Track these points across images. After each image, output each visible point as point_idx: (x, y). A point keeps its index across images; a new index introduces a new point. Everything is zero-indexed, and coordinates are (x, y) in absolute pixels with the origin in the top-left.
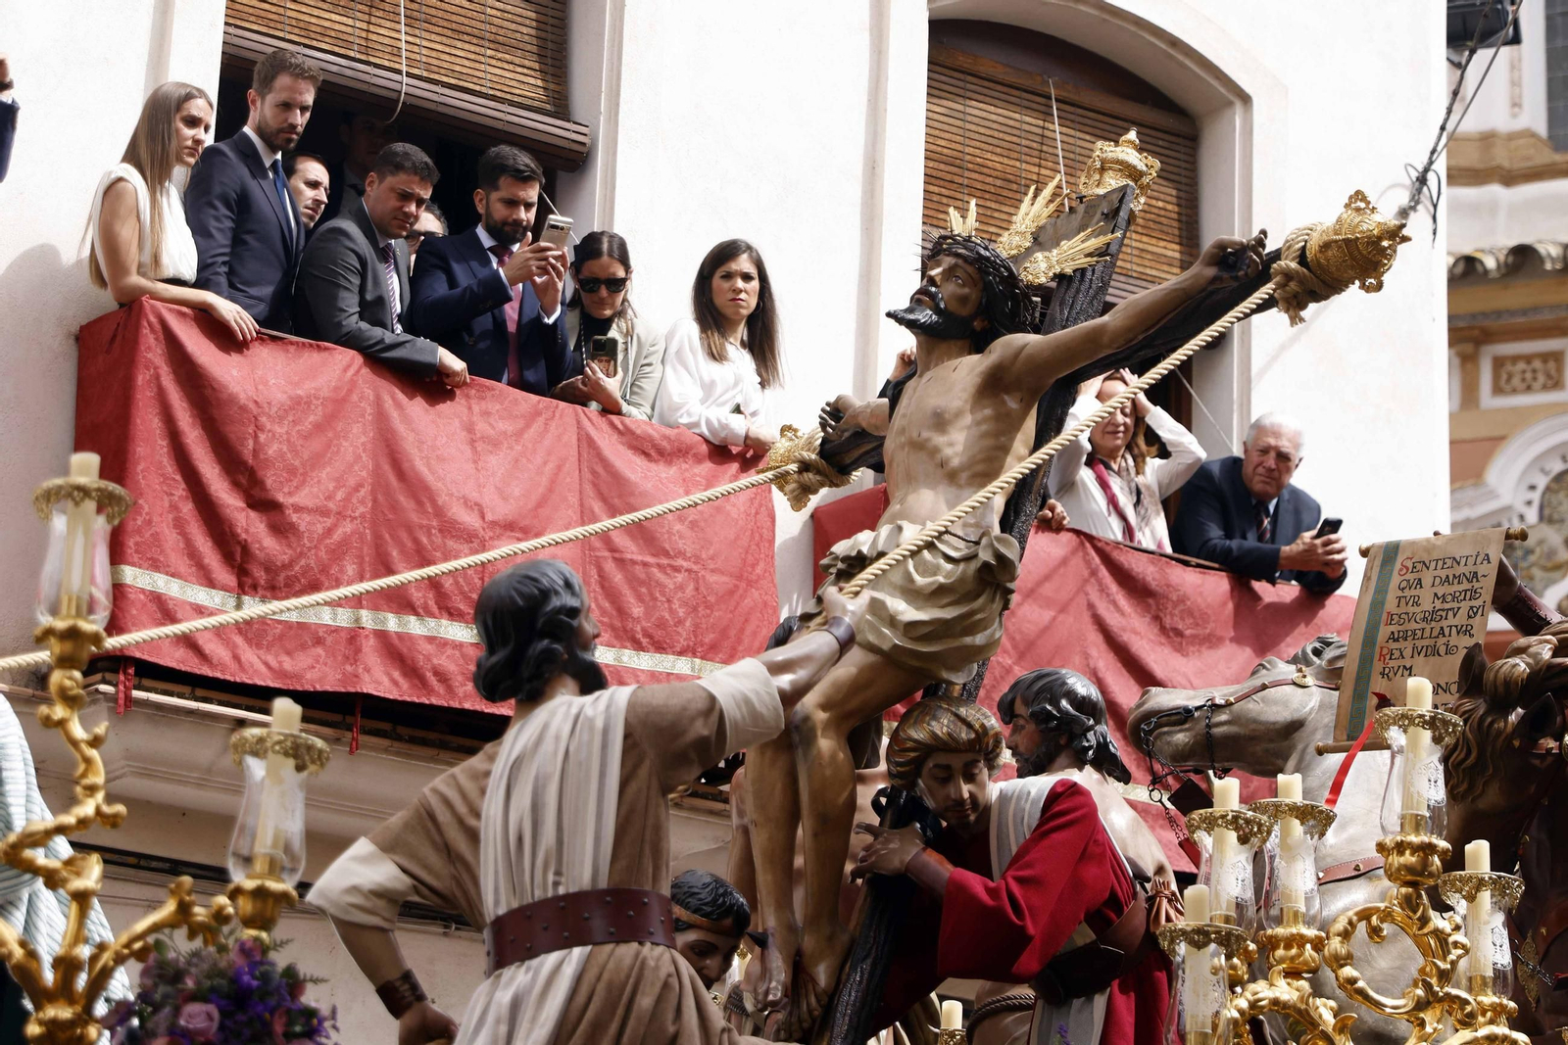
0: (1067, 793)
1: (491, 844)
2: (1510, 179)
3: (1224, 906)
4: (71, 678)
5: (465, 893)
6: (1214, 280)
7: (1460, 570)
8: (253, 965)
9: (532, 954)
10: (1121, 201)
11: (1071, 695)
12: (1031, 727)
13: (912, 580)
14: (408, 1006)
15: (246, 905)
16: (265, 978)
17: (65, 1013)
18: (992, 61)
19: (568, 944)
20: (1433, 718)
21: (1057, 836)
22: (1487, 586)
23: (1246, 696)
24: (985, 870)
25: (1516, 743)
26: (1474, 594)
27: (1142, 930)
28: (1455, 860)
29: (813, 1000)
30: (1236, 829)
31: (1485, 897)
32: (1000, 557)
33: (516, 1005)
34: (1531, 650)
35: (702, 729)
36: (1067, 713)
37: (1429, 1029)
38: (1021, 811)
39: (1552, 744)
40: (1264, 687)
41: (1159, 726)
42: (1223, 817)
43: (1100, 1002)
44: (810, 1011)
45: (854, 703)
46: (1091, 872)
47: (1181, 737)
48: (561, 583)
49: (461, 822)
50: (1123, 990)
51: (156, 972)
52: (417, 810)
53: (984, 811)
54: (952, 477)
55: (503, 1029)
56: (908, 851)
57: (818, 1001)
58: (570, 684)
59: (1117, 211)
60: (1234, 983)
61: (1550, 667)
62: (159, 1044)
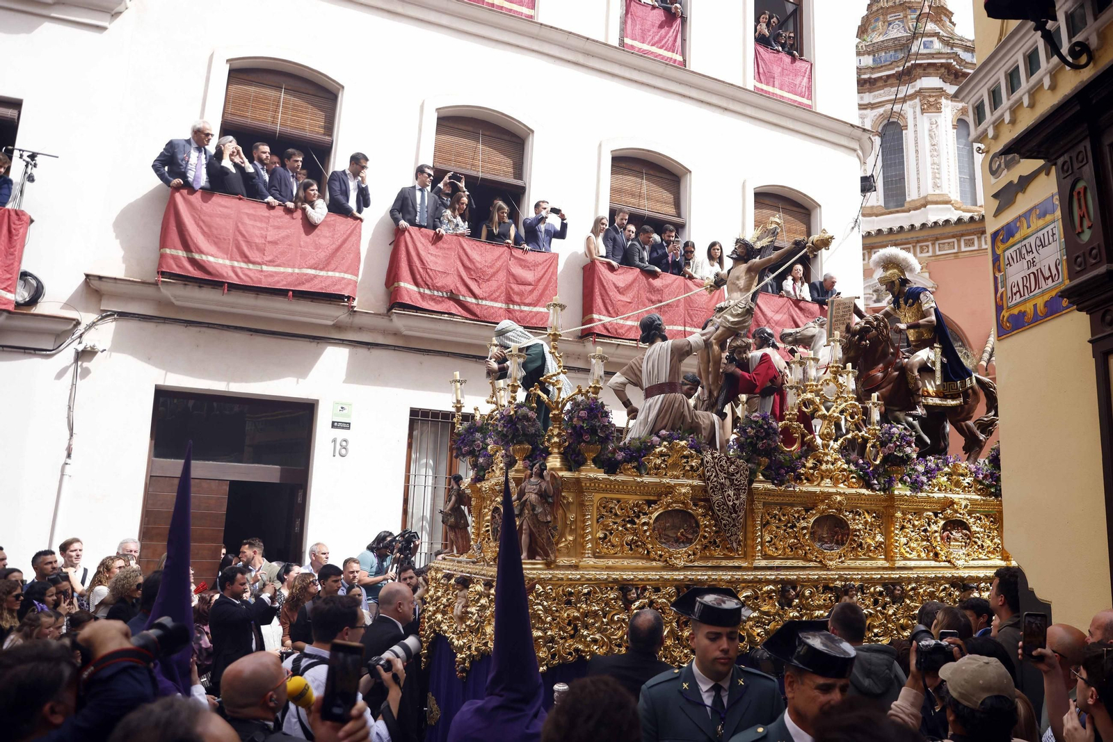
0: (765, 356)
1: (644, 373)
2: (877, 215)
3: (797, 380)
5: (639, 383)
7: (847, 305)
8: (594, 402)
9: (653, 396)
11: (767, 333)
12: (758, 340)
13: (733, 313)
14: (629, 406)
15: (593, 390)
16: (597, 405)
17: (557, 412)
18: (767, 201)
19: (660, 394)
20: (840, 339)
21: (763, 364)
22: (852, 308)
23: (804, 331)
24: (748, 372)
26: (850, 311)
27: (781, 382)
28: (845, 367)
30: (799, 364)
31: (850, 375)
32: (750, 307)
33: (650, 406)
34: (861, 323)
35: (687, 348)
36: (766, 336)
38: (756, 358)
40: (807, 328)
42: (797, 361)
43: (772, 397)
45: (721, 339)
46: (770, 371)
47: (790, 339)
48: (656, 317)
49: (638, 369)
50: (777, 396)
51: (575, 404)
52: (629, 366)
53: (748, 360)
54: (741, 290)
55: (648, 410)
56: (733, 368)
57: (714, 399)
58: (660, 339)
60: (799, 395)
61: (864, 326)
62: (575, 419)
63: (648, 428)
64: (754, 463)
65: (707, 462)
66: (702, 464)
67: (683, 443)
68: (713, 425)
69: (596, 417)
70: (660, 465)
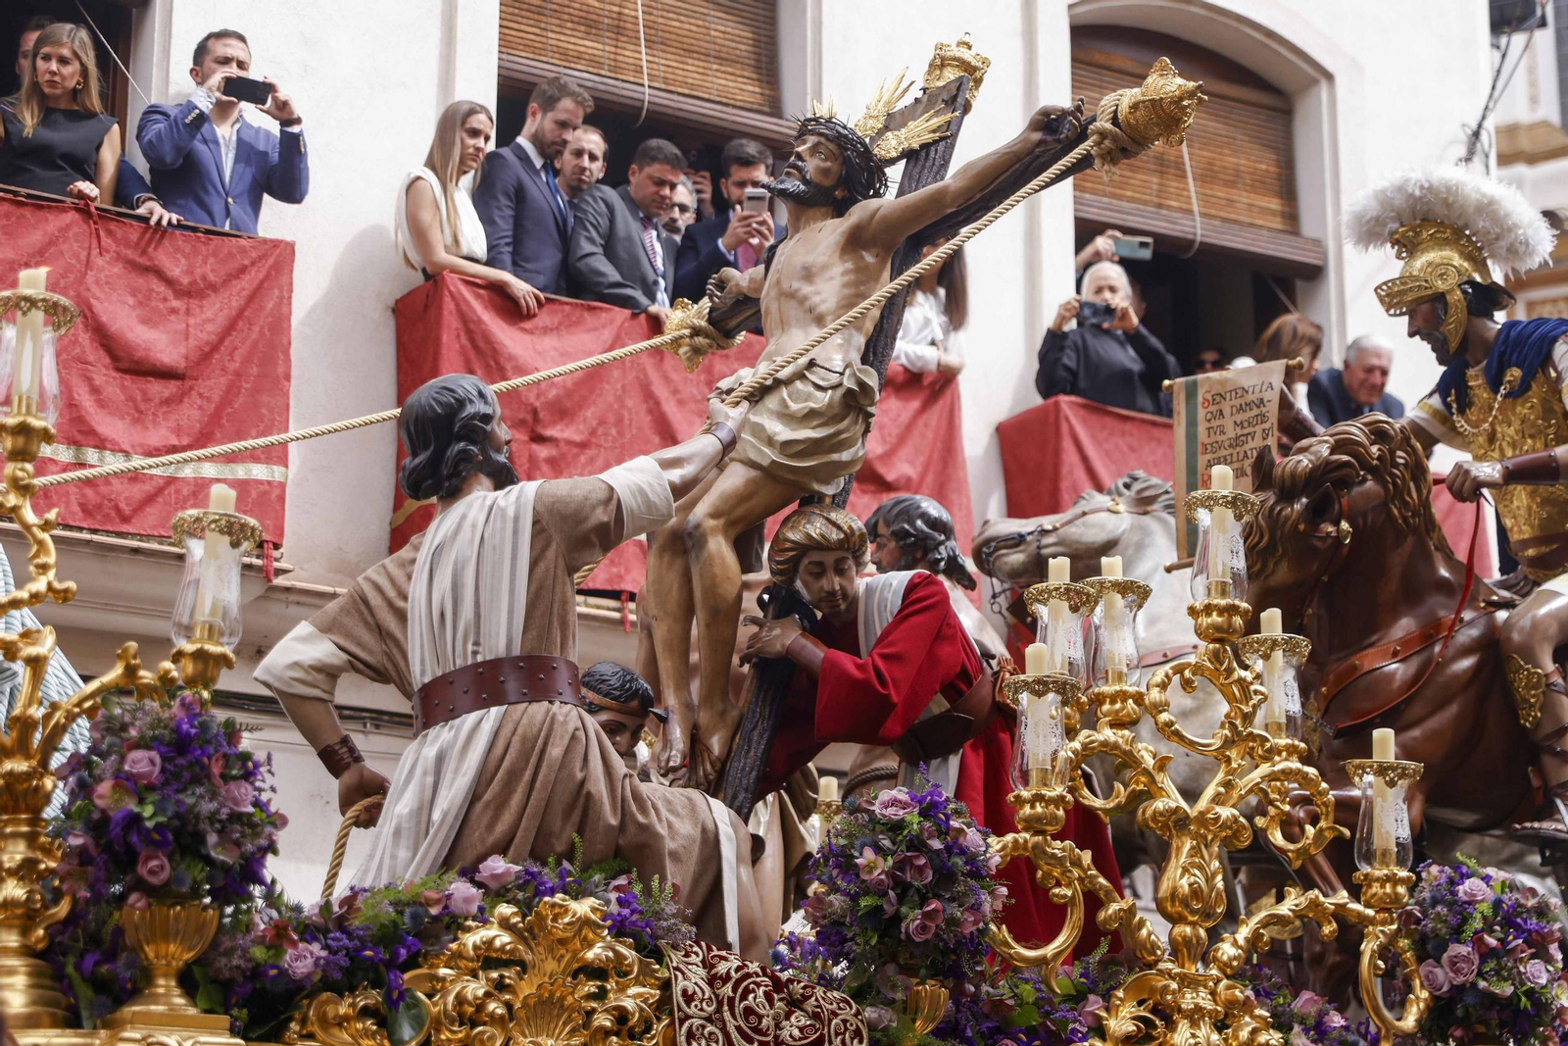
0: (923, 583)
1: (417, 622)
3: (1059, 666)
4: (22, 470)
5: (395, 666)
6: (1040, 143)
7: (1250, 397)
8: (192, 717)
9: (452, 714)
10: (958, 89)
11: (925, 517)
12: (893, 544)
13: (786, 406)
14: (347, 766)
15: (189, 667)
16: (204, 727)
17: (20, 766)
19: (486, 704)
20: (1235, 498)
21: (915, 619)
23: (1070, 522)
24: (854, 650)
25: (1302, 527)
26: (1263, 419)
27: (989, 700)
28: (1253, 625)
29: (708, 766)
30: (1069, 599)
31: (1278, 655)
32: (862, 384)
33: (440, 759)
34: (1313, 449)
35: (601, 516)
36: (922, 531)
37: (1234, 765)
38: (883, 602)
39: (1331, 529)
40: (1084, 514)
41: (997, 549)
42: (1056, 589)
43: (954, 762)
44: (706, 775)
45: (739, 512)
46: (945, 651)
47: (1016, 558)
48: (475, 393)
49: (390, 604)
50: (974, 748)
51: (103, 726)
52: (352, 596)
53: (851, 603)
54: (819, 320)
55: (430, 780)
56: (787, 636)
57: (713, 766)
58: (485, 481)
59: (954, 98)
60: (1069, 729)
61: (1327, 463)
62: (105, 788)
63: (434, 846)
64: (890, 1003)
65: (689, 998)
66: (664, 1004)
67: (583, 907)
68: (710, 844)
69: (201, 776)
70: (480, 1007)
